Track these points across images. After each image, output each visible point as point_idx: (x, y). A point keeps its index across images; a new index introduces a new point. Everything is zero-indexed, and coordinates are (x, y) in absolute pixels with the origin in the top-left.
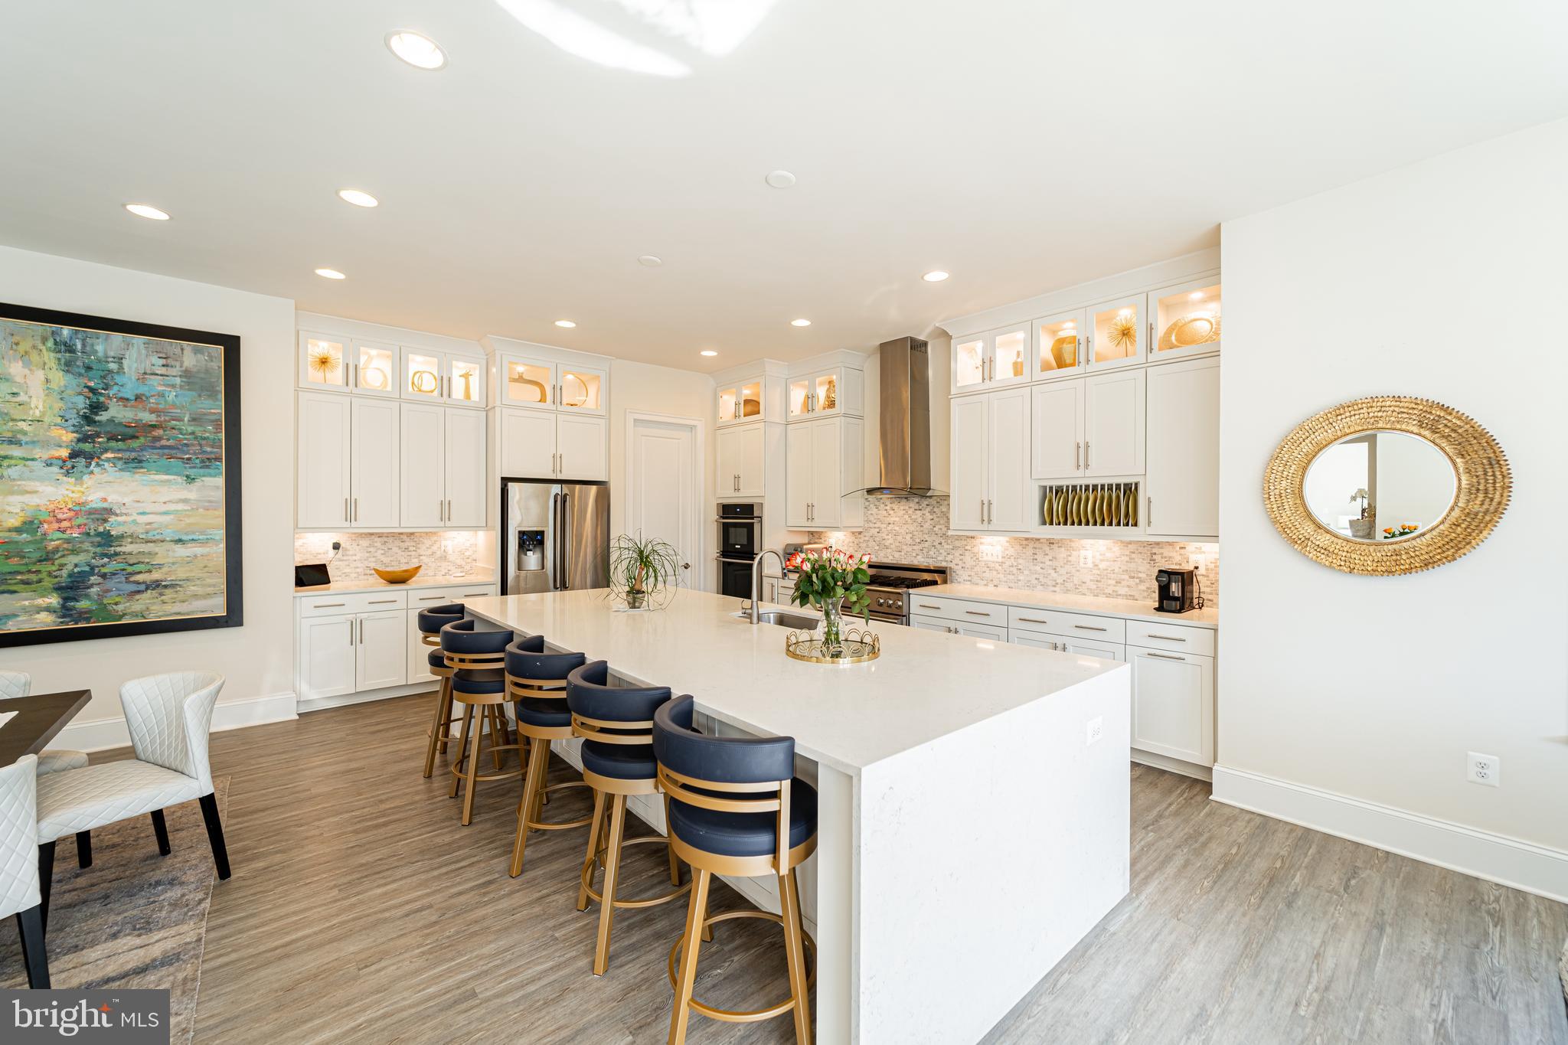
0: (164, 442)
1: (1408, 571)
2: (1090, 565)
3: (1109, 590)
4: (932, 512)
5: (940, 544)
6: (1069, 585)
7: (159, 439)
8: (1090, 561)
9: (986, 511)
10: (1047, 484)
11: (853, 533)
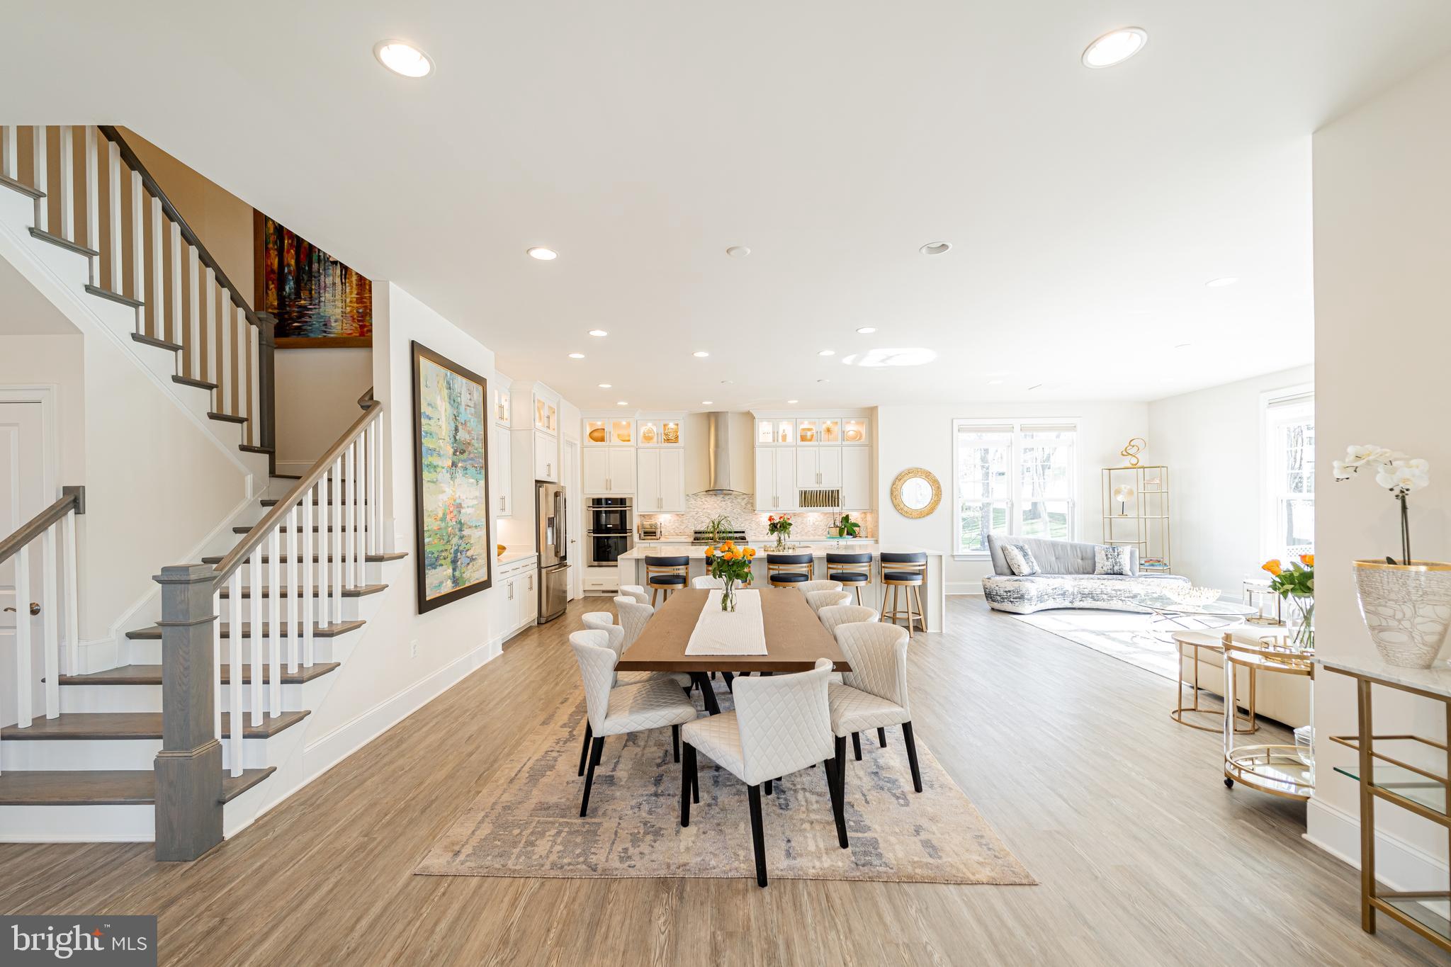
0: (472, 456)
1: (924, 517)
2: (811, 524)
3: (819, 534)
4: (732, 502)
5: (737, 518)
6: (803, 533)
7: (470, 453)
8: (811, 521)
9: (776, 501)
10: (803, 489)
11: (678, 515)
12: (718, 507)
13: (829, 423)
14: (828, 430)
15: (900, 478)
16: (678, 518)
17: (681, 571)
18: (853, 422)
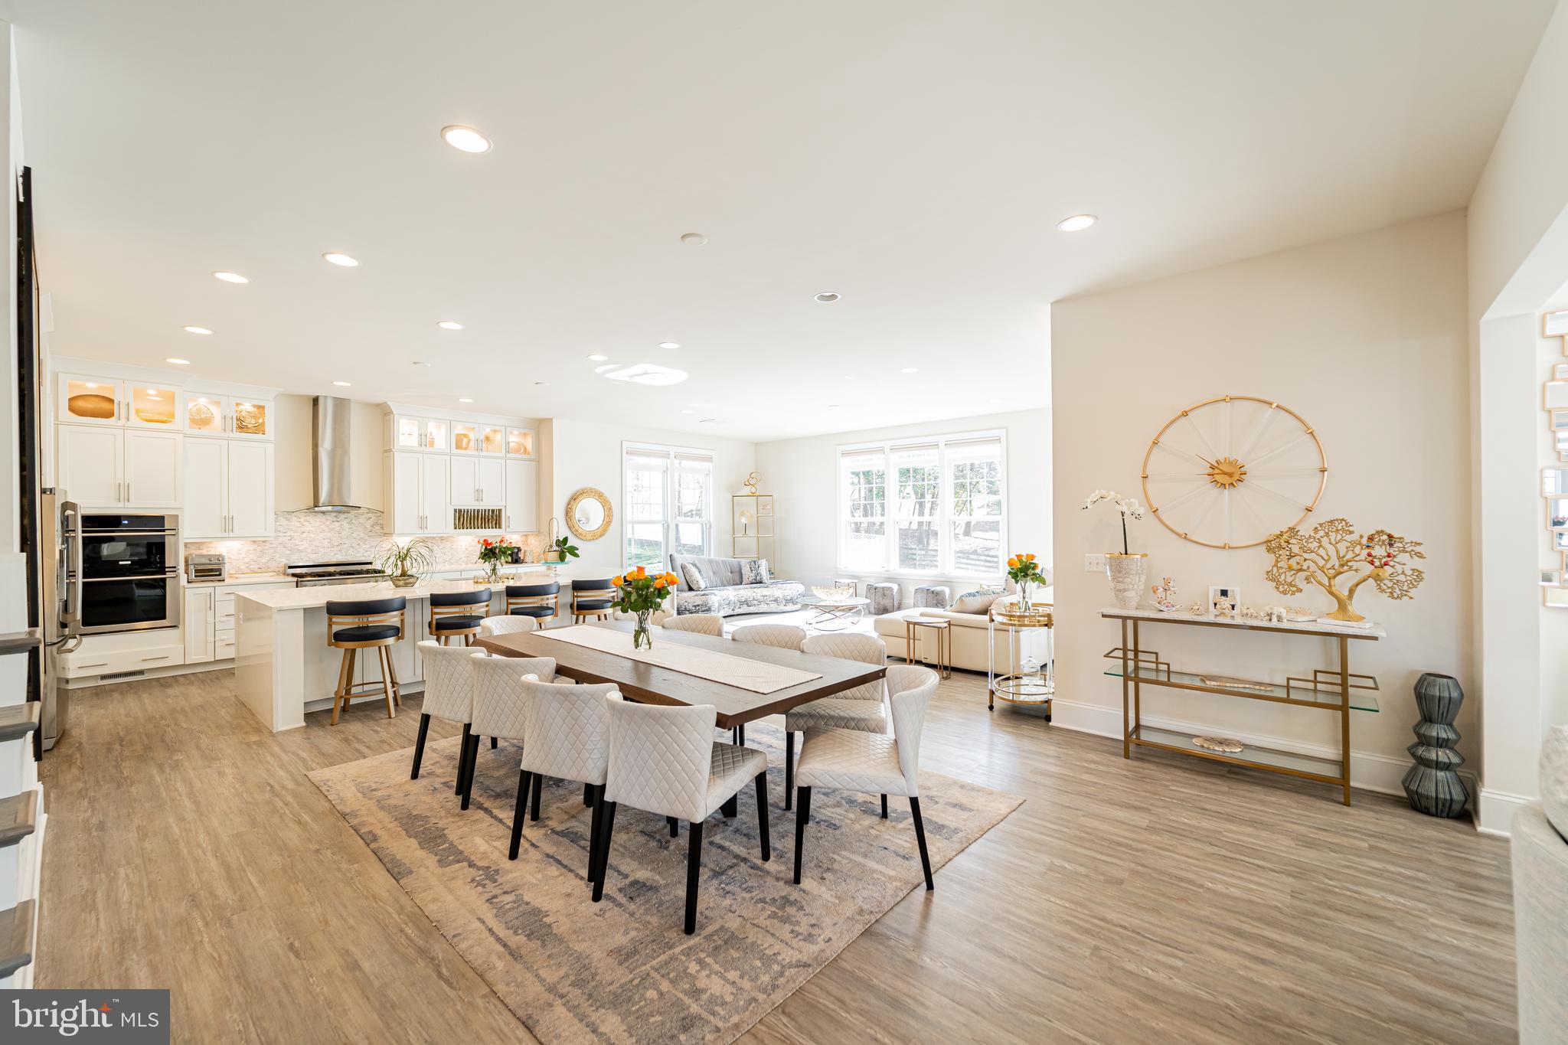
1: (597, 538)
2: (464, 549)
4: (352, 522)
5: (359, 545)
8: (460, 545)
9: (423, 522)
10: (458, 508)
11: (254, 542)
12: (326, 529)
13: (488, 430)
14: (487, 439)
15: (574, 498)
16: (255, 546)
17: (392, 619)
18: (516, 432)
